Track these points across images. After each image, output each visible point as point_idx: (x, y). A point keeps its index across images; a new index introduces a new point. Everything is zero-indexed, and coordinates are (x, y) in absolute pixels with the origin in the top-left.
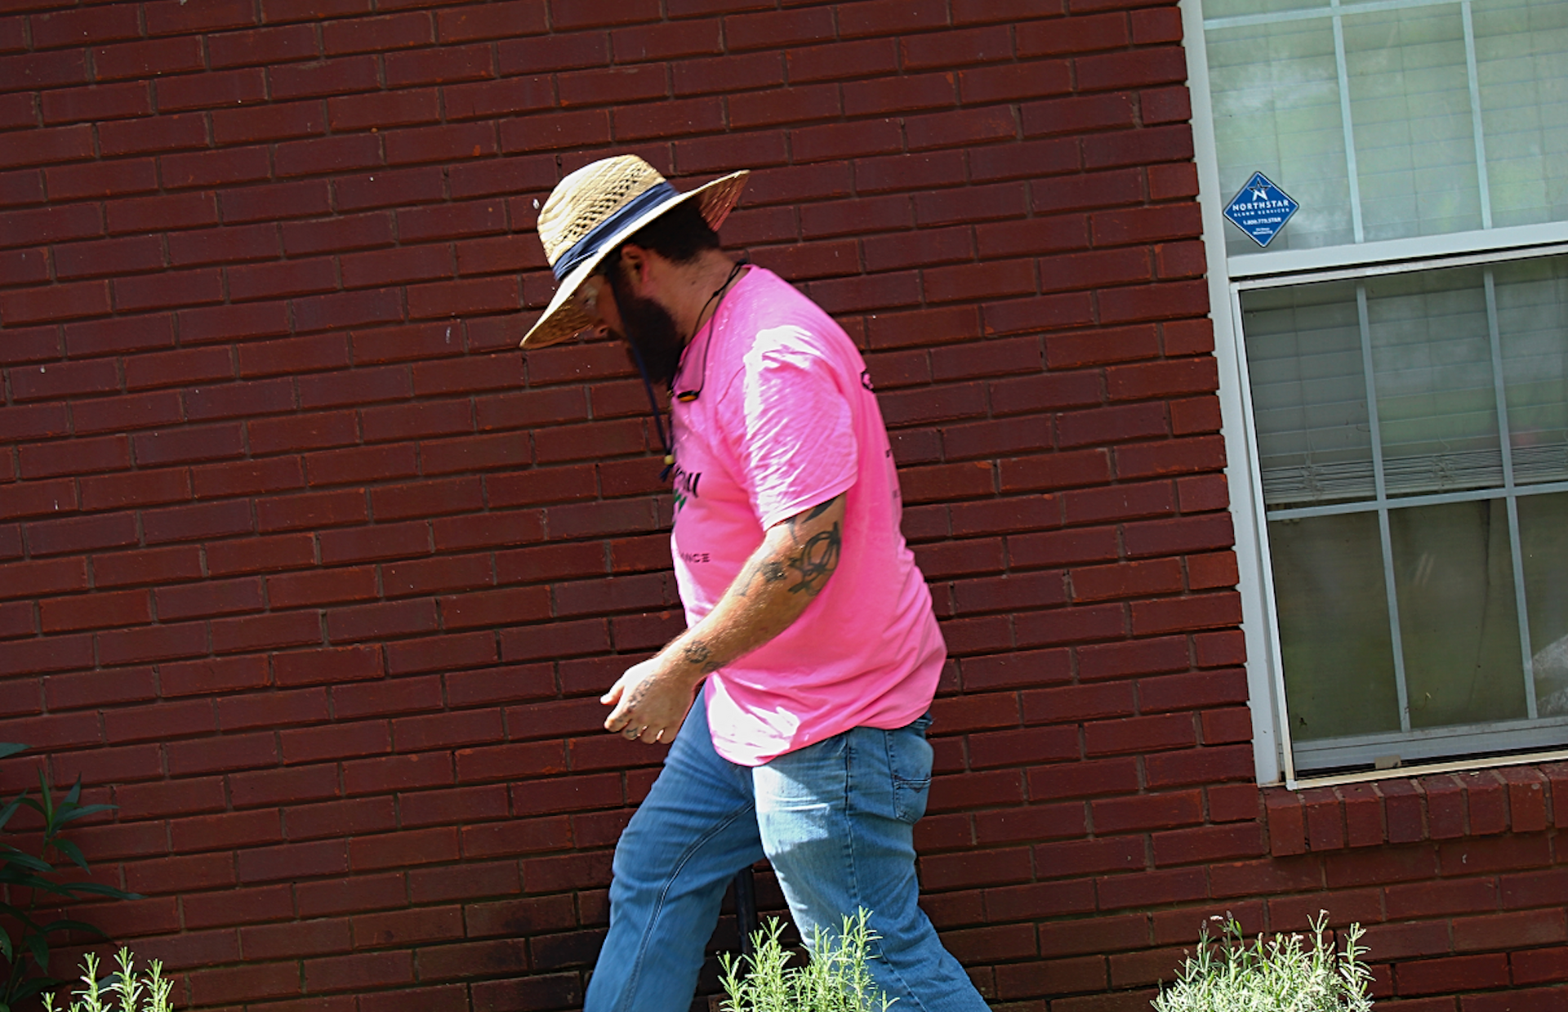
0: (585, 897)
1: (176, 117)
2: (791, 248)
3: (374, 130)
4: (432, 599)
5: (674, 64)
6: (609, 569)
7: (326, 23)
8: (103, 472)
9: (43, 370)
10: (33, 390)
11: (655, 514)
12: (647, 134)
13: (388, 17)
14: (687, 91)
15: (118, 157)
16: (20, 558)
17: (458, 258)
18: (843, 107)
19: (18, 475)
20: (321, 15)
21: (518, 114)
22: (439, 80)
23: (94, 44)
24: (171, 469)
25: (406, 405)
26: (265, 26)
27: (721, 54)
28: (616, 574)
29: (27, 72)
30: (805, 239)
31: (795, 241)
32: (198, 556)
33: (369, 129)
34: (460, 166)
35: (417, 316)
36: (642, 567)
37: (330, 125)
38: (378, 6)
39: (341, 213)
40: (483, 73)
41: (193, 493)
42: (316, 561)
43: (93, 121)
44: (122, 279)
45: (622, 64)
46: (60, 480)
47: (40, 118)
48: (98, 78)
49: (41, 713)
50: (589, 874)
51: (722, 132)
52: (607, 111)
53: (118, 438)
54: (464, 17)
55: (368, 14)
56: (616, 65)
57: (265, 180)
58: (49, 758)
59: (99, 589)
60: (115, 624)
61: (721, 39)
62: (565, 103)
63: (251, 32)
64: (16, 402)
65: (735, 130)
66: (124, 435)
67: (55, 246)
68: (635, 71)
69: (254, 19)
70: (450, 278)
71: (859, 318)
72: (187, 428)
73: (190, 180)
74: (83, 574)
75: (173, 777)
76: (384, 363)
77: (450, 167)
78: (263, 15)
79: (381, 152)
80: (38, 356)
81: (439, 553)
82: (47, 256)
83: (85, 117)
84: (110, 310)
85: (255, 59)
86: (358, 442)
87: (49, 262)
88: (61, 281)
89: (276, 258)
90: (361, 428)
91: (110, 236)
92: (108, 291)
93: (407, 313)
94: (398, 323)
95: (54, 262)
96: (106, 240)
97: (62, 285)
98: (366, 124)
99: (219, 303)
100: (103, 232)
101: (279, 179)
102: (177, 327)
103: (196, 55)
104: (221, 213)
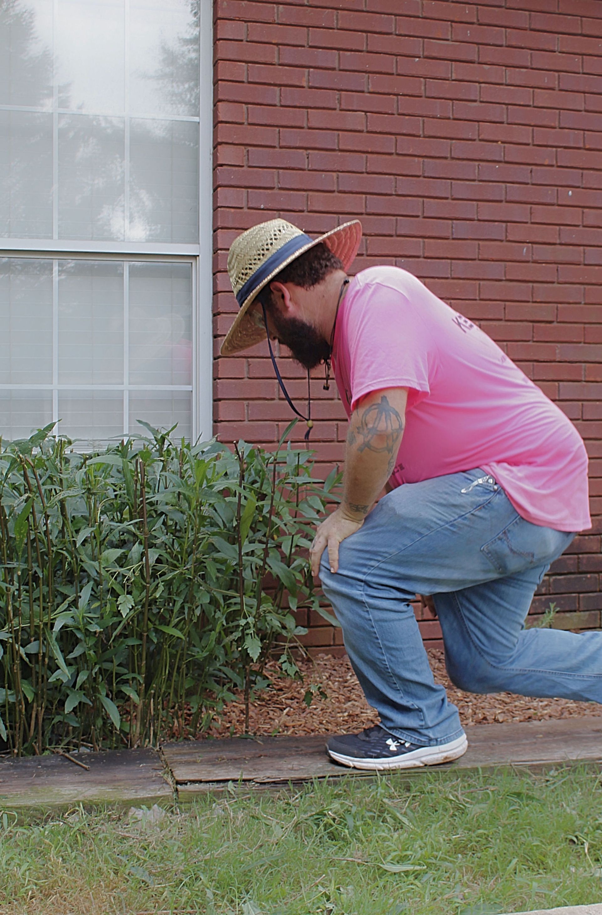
1: (407, 117)
3: (500, 143)
6: (582, 378)
7: (483, 85)
13: (512, 88)
15: (376, 133)
17: (531, 213)
20: (481, 80)
21: (565, 148)
22: (533, 124)
23: (371, 72)
26: (454, 80)
28: (587, 382)
29: (336, 80)
33: (497, 142)
34: (539, 168)
35: (511, 239)
37: (479, 136)
38: (508, 81)
39: (479, 181)
40: (552, 124)
43: (366, 112)
44: (372, 196)
47: (338, 106)
48: (371, 90)
54: (546, 96)
55: (502, 84)
57: (446, 158)
62: (587, 146)
63: (447, 82)
67: (340, 174)
69: (449, 76)
70: (526, 223)
73: (410, 152)
76: (493, 261)
77: (534, 167)
78: (453, 75)
79: (502, 154)
82: (335, 178)
83: (363, 109)
84: (364, 211)
85: (448, 96)
86: (478, 298)
87: (335, 181)
88: (340, 192)
89: (447, 198)
90: (479, 291)
91: (368, 173)
92: (364, 201)
93: (506, 237)
94: (502, 241)
95: (338, 182)
96: (365, 175)
97: (340, 195)
98: (496, 139)
99: (418, 217)
100: (364, 170)
101: (453, 158)
102: (396, 226)
103: (420, 89)
104: (424, 171)
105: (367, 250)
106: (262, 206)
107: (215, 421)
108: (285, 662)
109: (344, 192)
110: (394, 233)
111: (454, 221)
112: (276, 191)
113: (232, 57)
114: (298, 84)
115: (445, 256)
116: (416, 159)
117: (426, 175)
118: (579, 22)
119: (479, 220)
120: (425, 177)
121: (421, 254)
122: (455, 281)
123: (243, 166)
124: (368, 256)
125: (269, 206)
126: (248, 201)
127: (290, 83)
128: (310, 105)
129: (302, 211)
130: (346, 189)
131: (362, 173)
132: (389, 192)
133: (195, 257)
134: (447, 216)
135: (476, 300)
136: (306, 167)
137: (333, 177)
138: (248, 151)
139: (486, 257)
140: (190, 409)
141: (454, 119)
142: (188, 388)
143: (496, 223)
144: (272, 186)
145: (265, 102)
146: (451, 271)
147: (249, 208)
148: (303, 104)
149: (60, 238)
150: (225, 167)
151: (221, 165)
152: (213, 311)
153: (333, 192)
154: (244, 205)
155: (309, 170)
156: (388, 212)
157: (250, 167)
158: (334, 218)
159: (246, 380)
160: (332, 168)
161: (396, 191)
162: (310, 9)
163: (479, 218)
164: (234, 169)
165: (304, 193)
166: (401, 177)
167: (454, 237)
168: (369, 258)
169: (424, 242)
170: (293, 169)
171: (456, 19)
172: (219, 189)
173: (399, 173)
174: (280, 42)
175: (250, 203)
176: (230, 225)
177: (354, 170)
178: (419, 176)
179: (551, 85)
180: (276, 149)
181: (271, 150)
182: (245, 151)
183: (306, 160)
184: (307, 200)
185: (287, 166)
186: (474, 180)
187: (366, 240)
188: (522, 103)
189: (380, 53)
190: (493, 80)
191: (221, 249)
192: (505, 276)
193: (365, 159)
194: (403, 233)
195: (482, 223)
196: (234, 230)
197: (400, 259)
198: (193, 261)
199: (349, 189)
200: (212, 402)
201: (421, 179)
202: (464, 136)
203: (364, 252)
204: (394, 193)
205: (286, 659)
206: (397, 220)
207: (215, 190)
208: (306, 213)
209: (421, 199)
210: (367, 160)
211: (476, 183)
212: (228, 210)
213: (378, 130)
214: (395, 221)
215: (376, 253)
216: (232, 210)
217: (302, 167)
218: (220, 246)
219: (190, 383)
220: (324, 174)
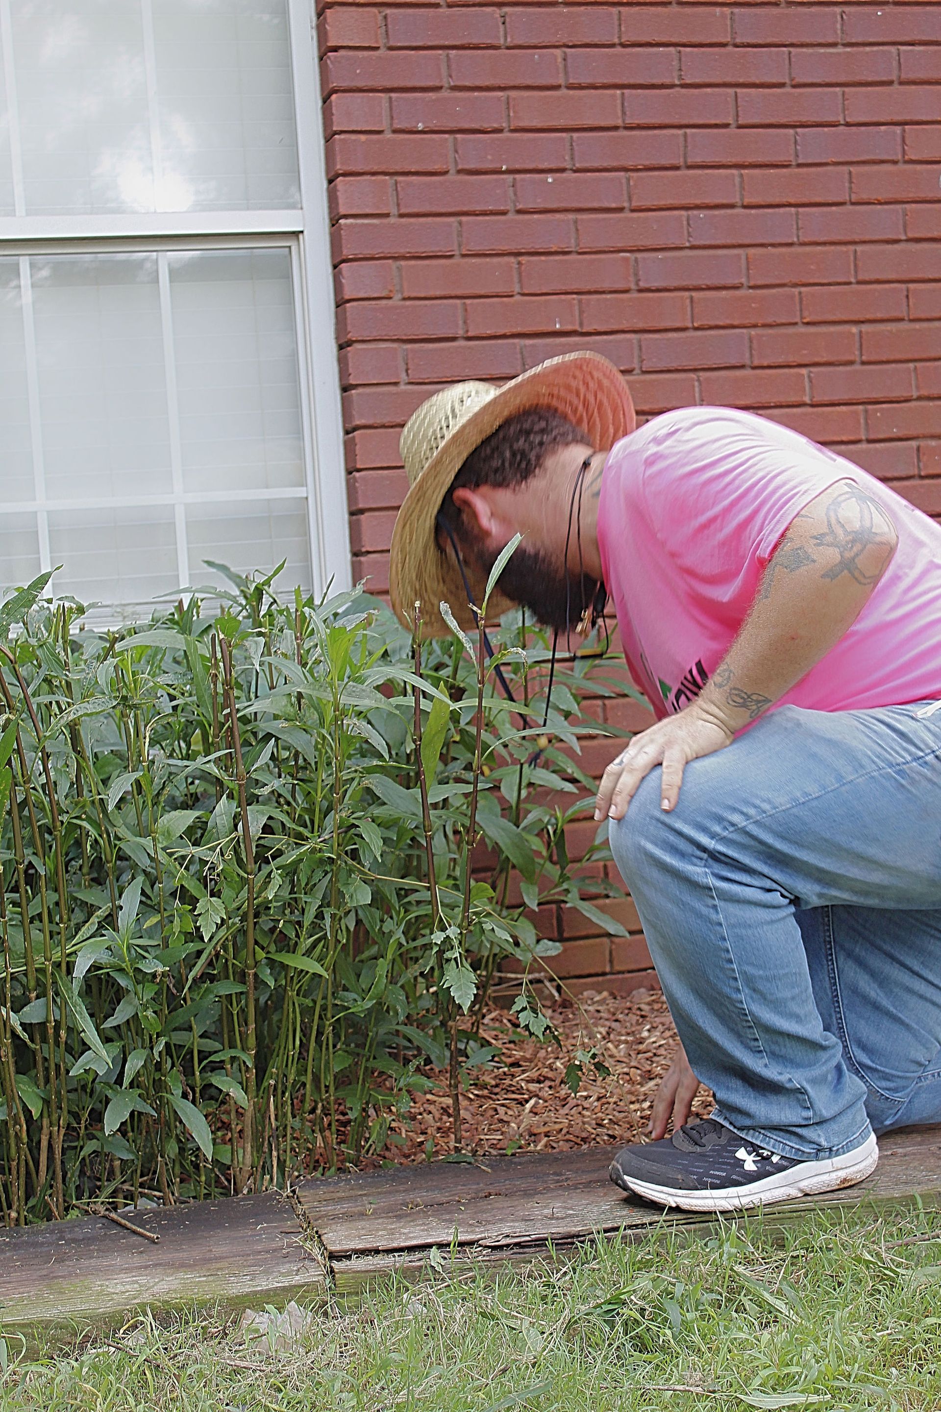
4: (914, 444)
8: (606, 292)
9: (550, 180)
10: (539, 200)
19: (517, 289)
24: (671, 295)
25: (896, 246)
32: (693, 386)
35: (914, 158)
39: (846, 45)
41: (692, 321)
42: (807, 400)
44: (634, 91)
46: (563, 297)
53: (621, 258)
64: (519, 212)
66: (628, 255)
67: (568, 50)
72: (689, 253)
76: (880, 203)
80: (545, 165)
81: (919, 398)
82: (560, 60)
84: (619, 122)
86: (853, 280)
87: (561, 66)
88: (570, 87)
89: (782, 85)
90: (856, 266)
91: (623, 45)
92: (619, 102)
93: (904, 152)
94: (895, 162)
95: (565, 66)
96: (619, 49)
97: (571, 92)
99: (726, 126)
100: (616, 41)
102: (686, 147)
104: (734, 33)
105: (630, 200)
106: (420, 126)
107: (355, 554)
108: (524, 1009)
109: (580, 87)
110: (681, 162)
111: (799, 130)
112: (445, 94)
115: (784, 200)
116: (718, 10)
117: (738, 40)
119: (848, 125)
120: (736, 46)
121: (737, 200)
122: (808, 249)
123: (377, 48)
124: (633, 211)
125: (434, 124)
126: (392, 118)
129: (499, 131)
130: (585, 80)
131: (613, 46)
132: (667, 81)
133: (296, 234)
134: (783, 121)
135: (849, 283)
136: (502, 41)
137: (555, 57)
138: (385, 17)
139: (865, 197)
140: (306, 533)
142: (301, 492)
143: (883, 128)
144: (438, 84)
146: (798, 229)
147: (395, 131)
149: (29, 213)
150: (342, 53)
151: (335, 49)
152: (337, 338)
153: (557, 87)
154: (385, 125)
155: (508, 48)
156: (667, 121)
157: (391, 48)
158: (563, 139)
160: (553, 40)
161: (680, 77)
163: (848, 120)
164: (360, 54)
165: (500, 94)
166: (688, 49)
167: (800, 161)
168: (636, 215)
169: (741, 176)
170: (477, 47)
172: (334, 97)
173: (684, 40)
175: (396, 121)
176: (359, 168)
177: (596, 40)
178: (723, 45)
180: (441, 10)
181: (431, 11)
182: (380, 17)
183: (502, 27)
184: (508, 108)
185: (464, 41)
186: (834, 45)
187: (628, 180)
191: (346, 217)
192: (906, 233)
193: (616, 17)
194: (698, 160)
195: (854, 129)
196: (368, 177)
197: (695, 212)
198: (292, 243)
199: (589, 81)
200: (346, 516)
201: (730, 49)
203: (626, 205)
204: (677, 82)
205: (525, 1004)
206: (685, 135)
207: (325, 100)
208: (506, 135)
209: (731, 91)
210: (620, 19)
211: (840, 49)
212: (353, 137)
214: (682, 139)
215: (648, 204)
216: (363, 137)
217: (494, 42)
218: (343, 211)
219: (303, 484)
220: (537, 54)
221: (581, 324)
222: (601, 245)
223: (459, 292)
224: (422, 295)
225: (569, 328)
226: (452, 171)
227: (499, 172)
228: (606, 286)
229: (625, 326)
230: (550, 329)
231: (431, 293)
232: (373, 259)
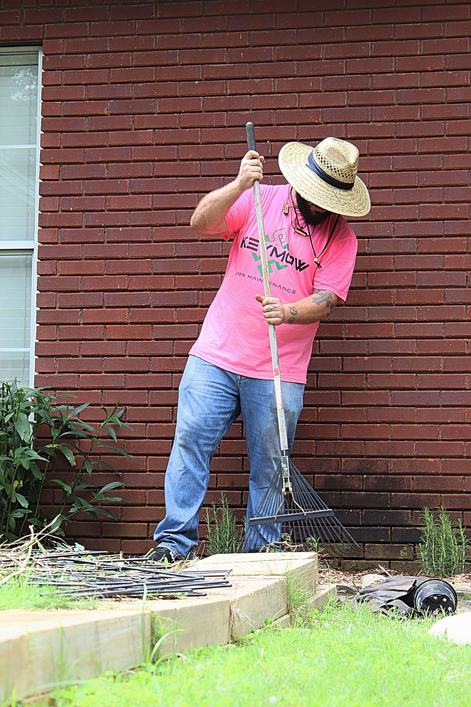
0: (317, 477)
1: (188, 130)
2: (439, 205)
3: (268, 142)
5: (398, 123)
6: (344, 336)
7: (254, 96)
8: (139, 274)
9: (120, 230)
10: (116, 238)
11: (367, 314)
12: (383, 152)
13: (280, 95)
14: (402, 135)
15: (162, 145)
16: (101, 307)
18: (468, 147)
19: (105, 272)
20: (252, 92)
22: (298, 123)
23: (159, 97)
24: (167, 276)
26: (229, 95)
27: (419, 121)
28: (347, 339)
29: (130, 107)
30: (446, 202)
31: (441, 203)
32: (173, 313)
33: (266, 141)
36: (359, 336)
38: (276, 90)
40: (316, 121)
41: (175, 287)
43: (154, 129)
44: (157, 195)
45: (375, 122)
46: (122, 276)
47: (133, 126)
48: (159, 111)
49: (101, 373)
50: (321, 467)
51: (415, 154)
52: (366, 141)
53: (147, 261)
54: (311, 98)
55: (272, 93)
56: (373, 122)
57: (221, 159)
58: (102, 392)
59: (132, 323)
60: (136, 338)
61: (419, 114)
62: (349, 136)
63: (223, 97)
64: (109, 242)
65: (421, 153)
66: (150, 260)
67: (132, 179)
68: (381, 125)
69: (225, 92)
71: (465, 238)
72: (176, 259)
73: (190, 157)
74: (126, 316)
75: (152, 406)
78: (228, 91)
79: (270, 151)
80: (119, 224)
83: (151, 127)
84: (151, 207)
85: (223, 108)
87: (129, 185)
88: (132, 194)
91: (155, 177)
92: (151, 199)
96: (153, 179)
97: (133, 196)
98: (265, 139)
100: (152, 175)
101: (227, 159)
102: (177, 217)
103: (199, 105)
104: (201, 171)
105: (153, 238)
106: (71, 209)
109: (136, 194)
110: (175, 223)
112: (83, 197)
113: (52, 98)
114: (101, 113)
116: (194, 162)
117: (202, 174)
118: (344, 31)
120: (201, 176)
123: (58, 180)
124: (154, 242)
125: (77, 208)
127: (95, 113)
128: (109, 128)
129: (102, 211)
130: (138, 191)
131: (150, 177)
133: (33, 250)
136: (106, 176)
137: (127, 182)
141: (229, 127)
142: (28, 350)
144: (81, 193)
145: (75, 130)
147: (62, 211)
148: (105, 127)
150: (44, 182)
151: (46, 180)
153: (128, 194)
154: (59, 209)
155: (109, 179)
156: (170, 206)
157: (63, 180)
158: (127, 214)
159: (58, 341)
160: (126, 175)
161: (177, 189)
162: (111, 54)
164: (51, 182)
165: (104, 196)
166: (181, 178)
168: (155, 244)
170: (96, 179)
171: (231, 45)
173: (180, 174)
174: (88, 82)
175: (63, 207)
176: (48, 225)
177: (143, 175)
178: (196, 176)
179: (315, 88)
181: (79, 166)
182: (60, 168)
183: (107, 171)
184: (106, 202)
185: (91, 177)
187: (152, 230)
188: (288, 107)
189: (167, 81)
190: (263, 91)
191: (44, 243)
193: (152, 166)
194: (182, 222)
196: (51, 229)
197: (179, 243)
198: (32, 253)
200: (35, 359)
202: (236, 140)
203: (151, 240)
204: (175, 191)
206: (177, 212)
208: (105, 212)
209: (197, 194)
212: (46, 213)
213: (164, 142)
215: (159, 239)
216: (49, 214)
217: (103, 177)
220: (119, 181)
221: (128, 287)
222: (139, 255)
223: (81, 273)
224: (66, 274)
225: (123, 288)
226: (84, 226)
227: (101, 227)
228: (140, 271)
229: (146, 287)
230: (116, 288)
231: (70, 273)
232: (49, 259)
